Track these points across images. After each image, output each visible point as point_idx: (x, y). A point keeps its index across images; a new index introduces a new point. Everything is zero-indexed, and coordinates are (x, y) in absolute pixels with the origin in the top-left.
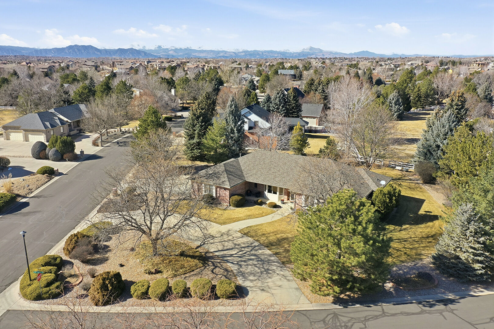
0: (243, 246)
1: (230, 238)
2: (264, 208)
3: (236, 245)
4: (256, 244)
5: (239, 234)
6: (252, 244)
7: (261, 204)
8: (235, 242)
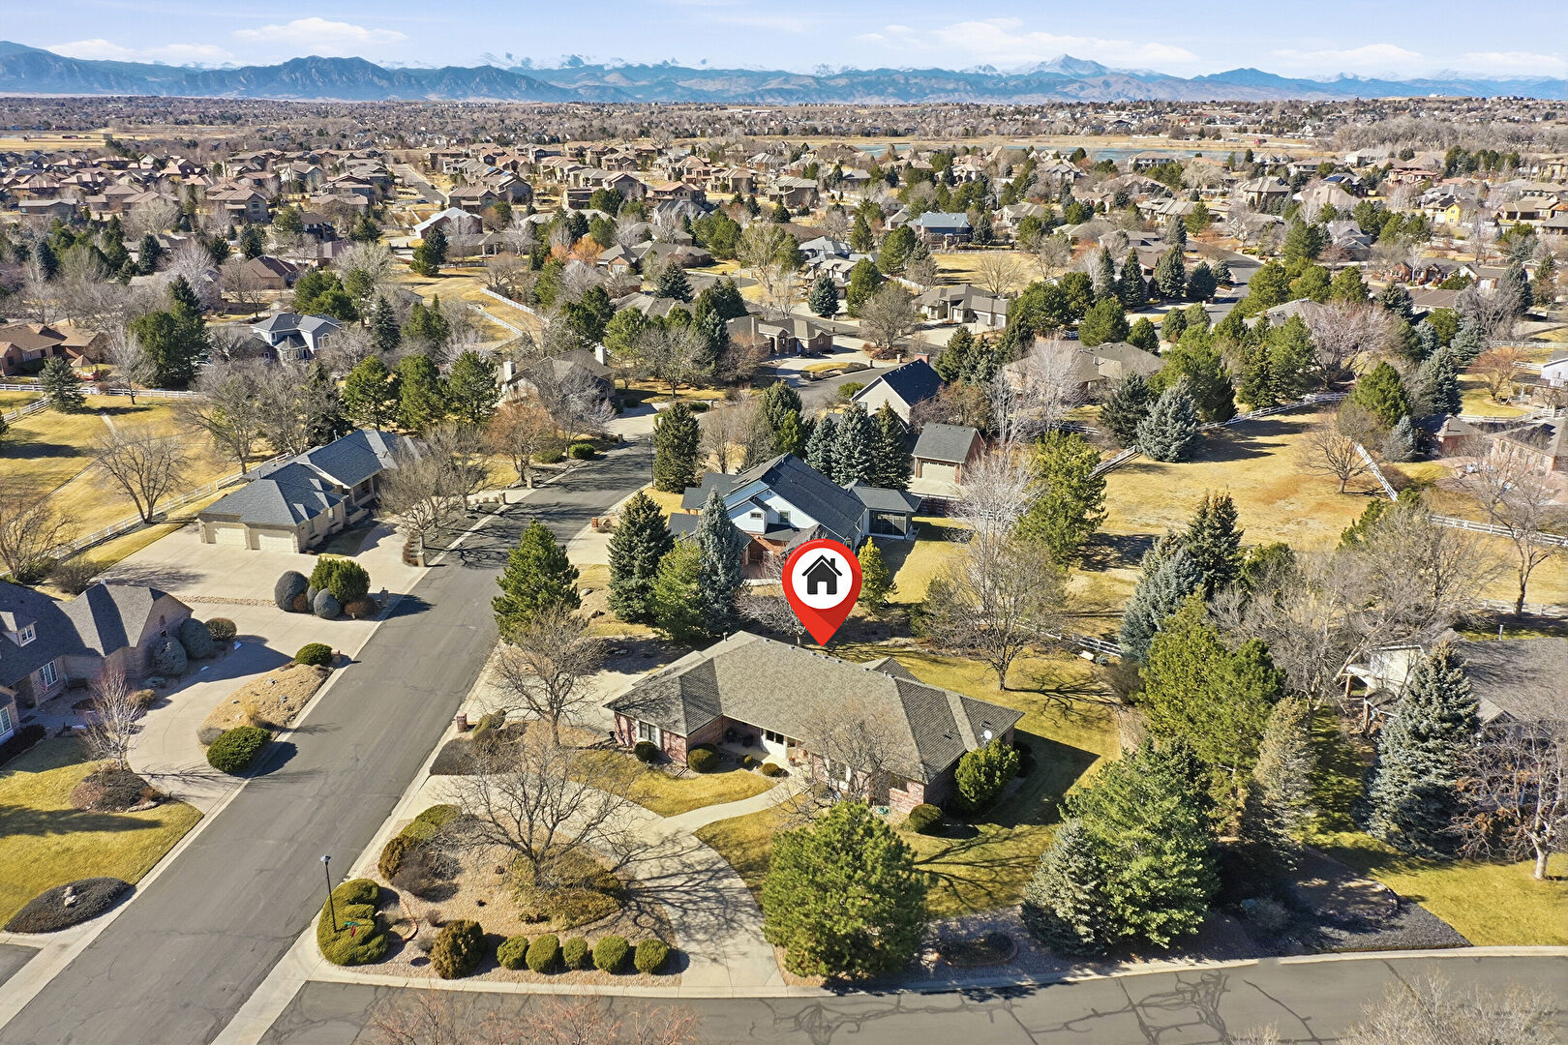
0: (699, 868)
1: (678, 849)
2: (754, 777)
3: (685, 865)
4: (722, 865)
5: (695, 841)
6: (714, 864)
7: (749, 766)
8: (684, 858)
